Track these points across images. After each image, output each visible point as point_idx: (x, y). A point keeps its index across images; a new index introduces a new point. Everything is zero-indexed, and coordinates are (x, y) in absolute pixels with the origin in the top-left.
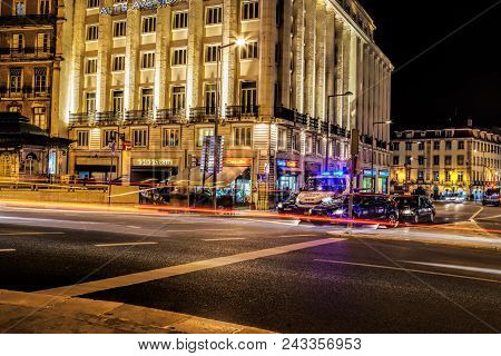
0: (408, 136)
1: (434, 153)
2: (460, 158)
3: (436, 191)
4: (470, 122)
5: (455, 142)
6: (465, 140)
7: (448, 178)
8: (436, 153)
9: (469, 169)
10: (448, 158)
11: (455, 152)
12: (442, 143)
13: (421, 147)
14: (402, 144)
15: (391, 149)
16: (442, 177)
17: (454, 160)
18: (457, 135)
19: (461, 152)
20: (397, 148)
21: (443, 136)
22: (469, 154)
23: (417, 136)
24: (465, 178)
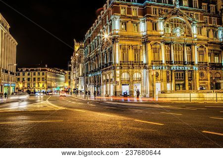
0: (24, 70)
1: (33, 77)
2: (43, 78)
3: (34, 91)
4: (46, 66)
5: (41, 73)
6: (45, 72)
7: (39, 86)
8: (34, 76)
9: (46, 82)
10: (39, 79)
11: (41, 76)
12: (37, 73)
13: (29, 75)
14: (21, 73)
15: (16, 75)
16: (37, 86)
17: (41, 79)
18: (42, 70)
19: (43, 76)
20: (19, 75)
21: (37, 70)
22: (46, 77)
23: (27, 71)
24: (45, 86)
